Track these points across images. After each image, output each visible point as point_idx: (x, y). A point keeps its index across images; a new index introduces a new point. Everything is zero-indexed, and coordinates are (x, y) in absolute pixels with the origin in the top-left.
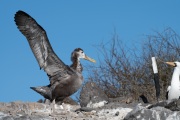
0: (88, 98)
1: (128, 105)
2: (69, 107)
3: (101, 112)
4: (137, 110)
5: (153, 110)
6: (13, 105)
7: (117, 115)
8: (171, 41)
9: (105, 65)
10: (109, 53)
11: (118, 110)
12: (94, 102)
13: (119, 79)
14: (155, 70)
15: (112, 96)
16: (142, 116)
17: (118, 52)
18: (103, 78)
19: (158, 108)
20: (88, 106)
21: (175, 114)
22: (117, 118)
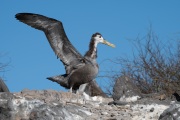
0: (121, 92)
1: (161, 101)
2: (101, 99)
3: (135, 107)
4: (174, 107)
6: (45, 93)
7: (152, 111)
9: (140, 60)
10: (143, 48)
11: (152, 106)
12: (127, 96)
13: (152, 76)
15: (145, 92)
17: (153, 48)
18: (136, 73)
20: (121, 100)
22: (151, 114)
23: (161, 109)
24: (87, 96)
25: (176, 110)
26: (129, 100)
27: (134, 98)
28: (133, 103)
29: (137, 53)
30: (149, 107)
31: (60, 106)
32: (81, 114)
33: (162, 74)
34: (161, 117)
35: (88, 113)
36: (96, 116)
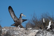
0: (28, 27)
1: (37, 29)
2: (23, 29)
4: (40, 31)
7: (35, 31)
8: (47, 15)
9: (32, 20)
10: (33, 17)
11: (35, 30)
13: (35, 23)
15: (33, 27)
17: (35, 17)
18: (31, 23)
22: (35, 32)
23: (37, 31)
24: (20, 28)
26: (29, 29)
27: (31, 29)
28: (30, 30)
30: (34, 31)
31: (13, 30)
33: (37, 23)
35: (20, 32)
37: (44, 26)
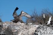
0: (28, 22)
3: (31, 26)
5: (44, 26)
13: (35, 19)
14: (44, 17)
16: (42, 27)
19: (45, 26)
20: (28, 24)
21: (49, 27)
24: (20, 23)
25: (41, 26)
26: (30, 24)
27: (31, 24)
28: (31, 25)
29: (32, 13)
30: (35, 26)
31: (14, 25)
32: (19, 27)
34: (37, 28)
35: (21, 27)
36: (22, 28)
37: (44, 21)
